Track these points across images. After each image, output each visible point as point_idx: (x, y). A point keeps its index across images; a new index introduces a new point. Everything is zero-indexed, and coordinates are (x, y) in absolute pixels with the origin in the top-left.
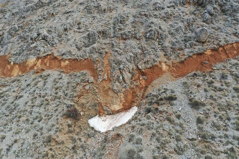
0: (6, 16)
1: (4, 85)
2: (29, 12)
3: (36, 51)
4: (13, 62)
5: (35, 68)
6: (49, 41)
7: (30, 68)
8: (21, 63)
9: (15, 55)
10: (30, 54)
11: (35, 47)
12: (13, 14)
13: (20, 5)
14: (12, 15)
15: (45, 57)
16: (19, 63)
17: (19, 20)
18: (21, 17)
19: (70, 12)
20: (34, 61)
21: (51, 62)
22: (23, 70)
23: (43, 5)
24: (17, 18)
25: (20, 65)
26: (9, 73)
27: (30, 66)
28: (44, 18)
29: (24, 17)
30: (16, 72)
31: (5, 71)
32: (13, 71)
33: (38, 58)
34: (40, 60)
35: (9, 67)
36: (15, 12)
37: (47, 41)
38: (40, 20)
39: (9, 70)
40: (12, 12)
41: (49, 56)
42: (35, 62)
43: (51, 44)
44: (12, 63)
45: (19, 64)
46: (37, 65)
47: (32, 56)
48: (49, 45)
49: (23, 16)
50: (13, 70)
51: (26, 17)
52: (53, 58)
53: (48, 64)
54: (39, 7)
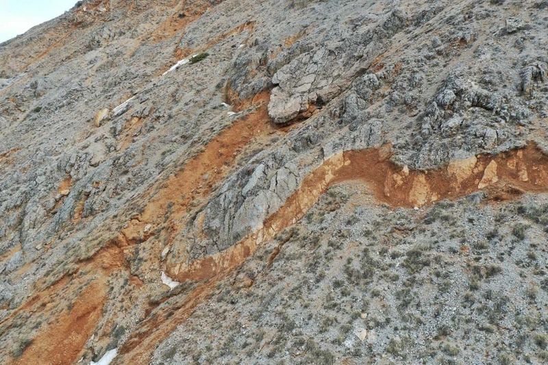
0: (316, 58)
1: (402, 228)
2: (372, 43)
3: (470, 137)
4: (407, 166)
5: (481, 186)
6: (499, 109)
7: (462, 183)
8: (432, 171)
9: (404, 147)
10: (453, 145)
11: (462, 127)
12: (331, 52)
13: (340, 31)
14: (329, 55)
15: (508, 154)
16: (428, 170)
17: (347, 63)
18: (351, 57)
19: (519, 29)
20: (473, 166)
21: (534, 168)
22: (443, 190)
23: (404, 25)
24: (341, 60)
25: (429, 175)
26: (400, 196)
27: (460, 180)
28: (439, 53)
29: (361, 57)
30: (421, 193)
31: (386, 189)
32: (413, 190)
33: (485, 158)
34: (493, 164)
35: (399, 179)
36: (335, 47)
37: (491, 110)
38: (429, 58)
39: (400, 187)
40: (329, 48)
41: (520, 153)
42: (476, 167)
43: (508, 119)
44: (406, 170)
45: (426, 172)
46: (484, 177)
47: (459, 152)
48: (503, 122)
49: (356, 54)
50: (411, 188)
51: (365, 55)
52: (542, 158)
53: (526, 175)
54: (392, 30)
